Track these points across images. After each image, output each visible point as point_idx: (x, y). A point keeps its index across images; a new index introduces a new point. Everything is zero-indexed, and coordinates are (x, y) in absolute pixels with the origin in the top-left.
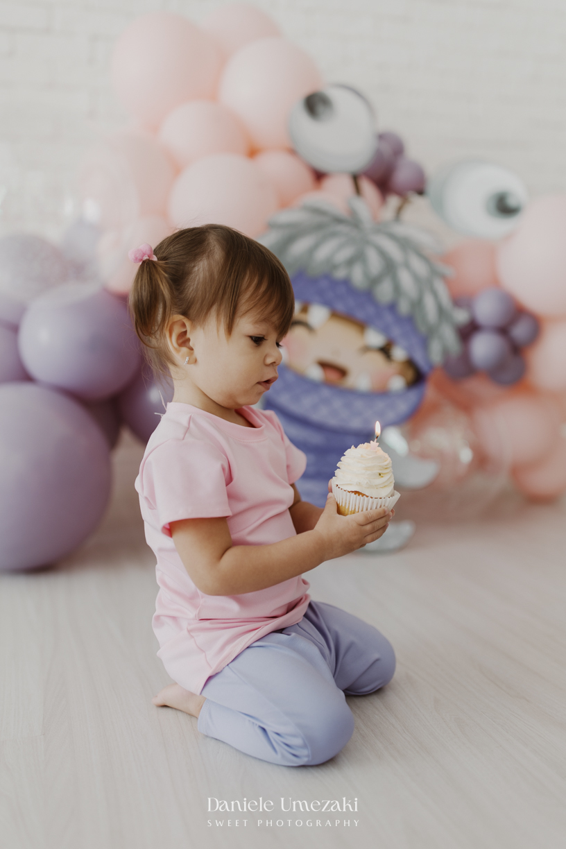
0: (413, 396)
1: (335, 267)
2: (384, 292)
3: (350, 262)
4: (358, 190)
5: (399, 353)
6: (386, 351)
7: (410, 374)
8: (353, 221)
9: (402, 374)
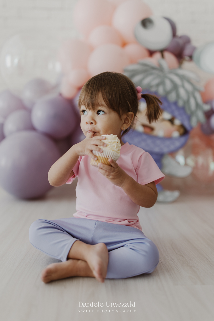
0: (183, 140)
1: (151, 87)
2: (172, 97)
3: (158, 85)
4: (163, 56)
5: (177, 122)
6: (171, 121)
7: (182, 131)
8: (160, 68)
9: (178, 130)
